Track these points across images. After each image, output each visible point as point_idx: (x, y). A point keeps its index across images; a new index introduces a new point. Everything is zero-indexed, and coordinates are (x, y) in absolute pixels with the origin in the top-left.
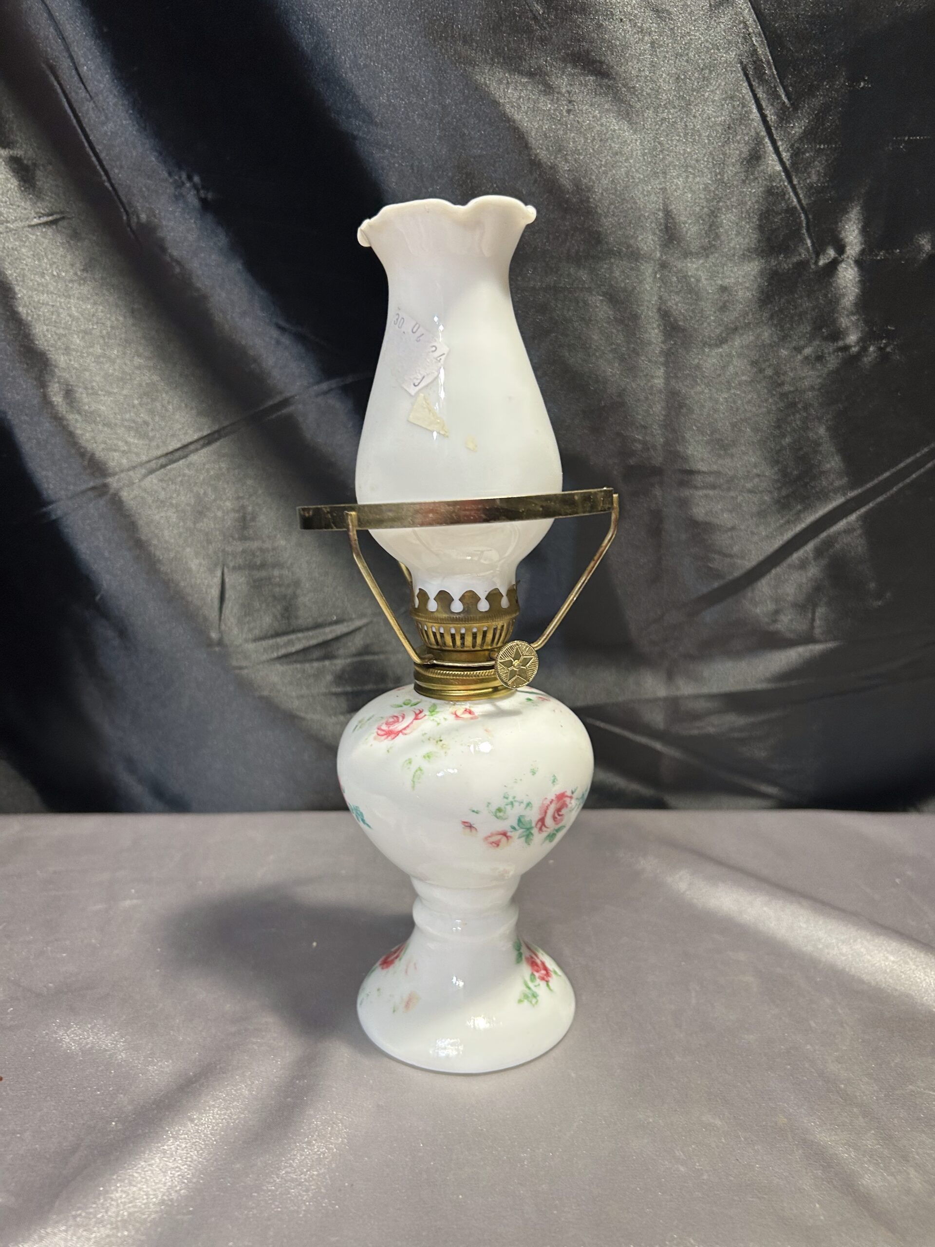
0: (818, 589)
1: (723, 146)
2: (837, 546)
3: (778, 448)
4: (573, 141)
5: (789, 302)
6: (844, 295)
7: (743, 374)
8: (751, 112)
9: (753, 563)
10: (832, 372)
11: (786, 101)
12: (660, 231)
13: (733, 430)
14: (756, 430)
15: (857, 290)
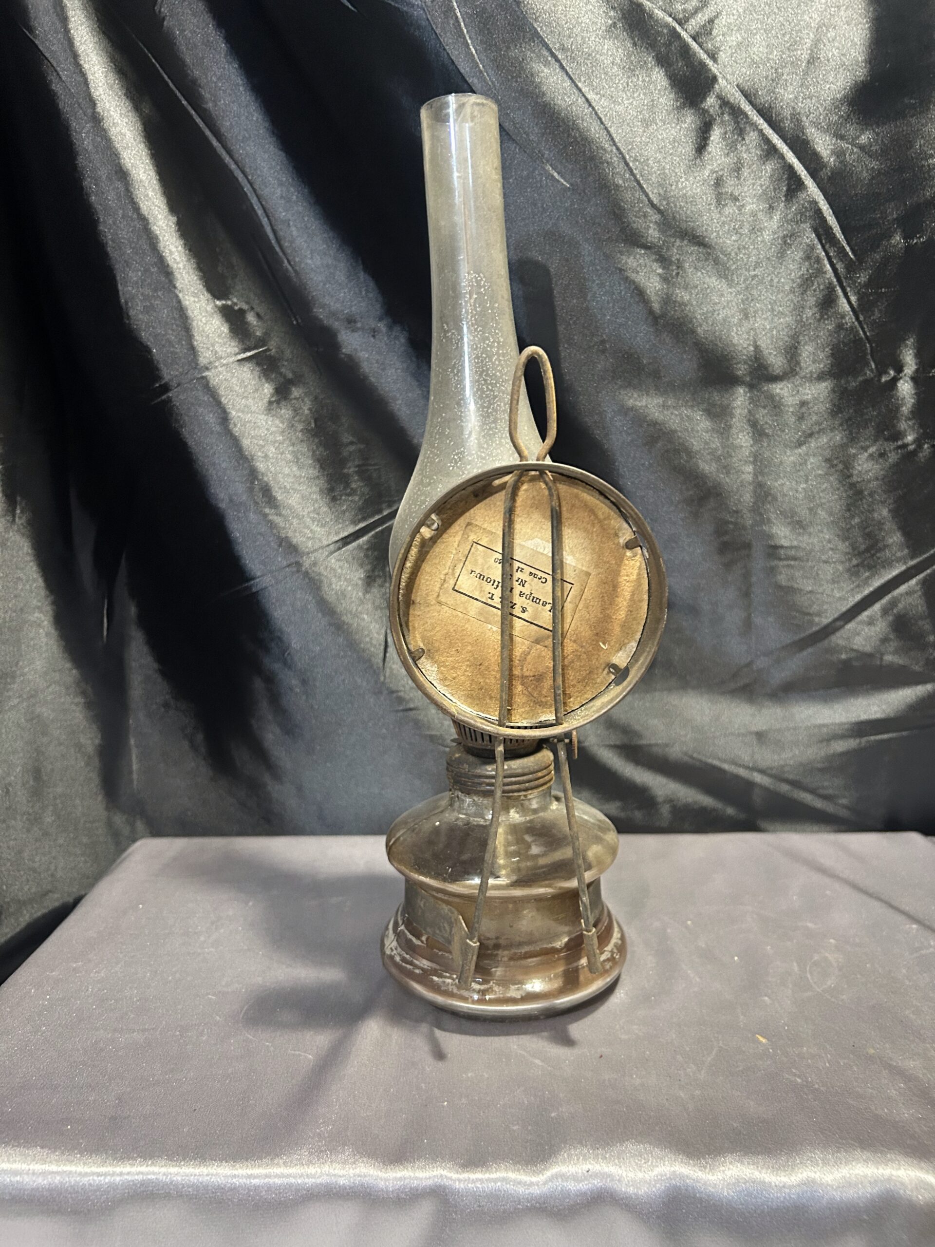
0: (885, 640)
1: (802, 294)
2: (900, 606)
3: (848, 526)
4: (682, 295)
5: (855, 411)
6: (902, 405)
7: (818, 469)
8: (825, 266)
9: (830, 620)
10: (894, 465)
11: (852, 256)
12: (751, 361)
13: (810, 513)
14: (831, 514)
15: (913, 401)
